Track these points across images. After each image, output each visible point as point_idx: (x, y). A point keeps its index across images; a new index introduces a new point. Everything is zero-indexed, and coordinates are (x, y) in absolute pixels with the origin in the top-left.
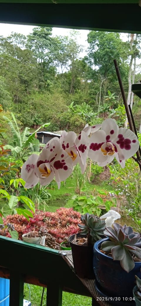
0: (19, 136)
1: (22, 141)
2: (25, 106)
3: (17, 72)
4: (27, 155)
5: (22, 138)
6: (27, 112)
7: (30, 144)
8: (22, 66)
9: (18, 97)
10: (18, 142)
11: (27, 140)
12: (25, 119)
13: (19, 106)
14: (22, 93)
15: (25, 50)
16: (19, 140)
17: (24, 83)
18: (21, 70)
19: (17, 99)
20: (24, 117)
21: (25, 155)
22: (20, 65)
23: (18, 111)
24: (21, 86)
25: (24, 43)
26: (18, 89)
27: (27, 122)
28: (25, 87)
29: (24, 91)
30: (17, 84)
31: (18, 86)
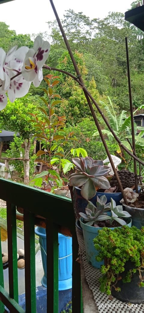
0: (115, 120)
1: (119, 125)
2: (123, 89)
3: (115, 54)
4: (123, 140)
5: (119, 122)
6: (125, 95)
7: (127, 127)
8: (119, 47)
9: (116, 80)
10: (114, 126)
11: (123, 123)
12: (123, 103)
13: (118, 90)
14: (121, 76)
15: (122, 29)
16: (116, 124)
17: (122, 64)
18: (118, 51)
19: (115, 82)
20: (122, 101)
21: (122, 139)
22: (118, 46)
23: (116, 95)
24: (119, 68)
25: (121, 22)
26: (116, 73)
27: (126, 106)
28: (123, 69)
29: (123, 73)
30: (115, 67)
31: (116, 69)
